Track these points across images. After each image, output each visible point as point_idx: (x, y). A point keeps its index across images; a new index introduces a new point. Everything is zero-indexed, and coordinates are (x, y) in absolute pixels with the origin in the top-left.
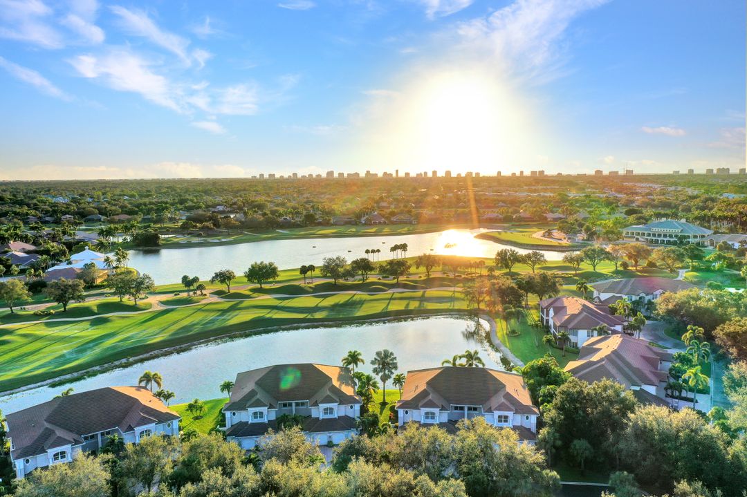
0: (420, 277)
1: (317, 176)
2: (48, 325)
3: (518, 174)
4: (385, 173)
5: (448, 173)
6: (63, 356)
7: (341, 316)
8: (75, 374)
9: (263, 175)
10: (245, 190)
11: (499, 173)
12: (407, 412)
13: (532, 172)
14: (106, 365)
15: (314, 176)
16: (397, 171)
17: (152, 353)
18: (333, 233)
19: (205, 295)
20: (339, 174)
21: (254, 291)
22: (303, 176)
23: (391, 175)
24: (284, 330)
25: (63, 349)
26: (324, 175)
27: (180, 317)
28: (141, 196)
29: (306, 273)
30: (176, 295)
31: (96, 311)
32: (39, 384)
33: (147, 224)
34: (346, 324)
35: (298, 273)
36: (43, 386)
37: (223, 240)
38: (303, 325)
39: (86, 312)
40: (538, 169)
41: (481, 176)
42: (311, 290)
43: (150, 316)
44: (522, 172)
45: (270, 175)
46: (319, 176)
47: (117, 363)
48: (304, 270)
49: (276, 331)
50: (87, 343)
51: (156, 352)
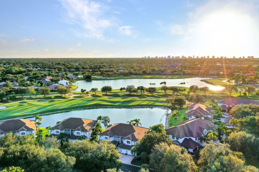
0: (163, 94)
1: (164, 57)
2: (38, 101)
3: (242, 57)
4: (189, 57)
5: (214, 57)
6: (33, 110)
7: (124, 105)
8: (32, 116)
9: (146, 57)
10: (134, 62)
11: (234, 57)
12: (101, 136)
13: (248, 57)
14: (42, 114)
15: (163, 57)
16: (194, 56)
17: (57, 112)
18: (150, 77)
19: (88, 95)
20: (172, 57)
21: (103, 95)
22: (159, 58)
23: (191, 57)
24: (102, 108)
25: (35, 108)
26: (167, 57)
27: (75, 102)
28: (100, 63)
29: (122, 90)
30: (80, 95)
31: (53, 98)
32: (21, 118)
33: (93, 72)
34: (123, 108)
35: (119, 90)
36: (22, 118)
37: (112, 78)
38: (109, 107)
39: (50, 98)
40: (251, 56)
41: (227, 58)
42: (122, 96)
43: (67, 100)
44: (244, 57)
45: (148, 57)
46: (165, 57)
47: (46, 114)
48: (121, 89)
49: (100, 108)
50: (42, 107)
51: (59, 111)
